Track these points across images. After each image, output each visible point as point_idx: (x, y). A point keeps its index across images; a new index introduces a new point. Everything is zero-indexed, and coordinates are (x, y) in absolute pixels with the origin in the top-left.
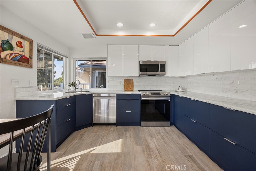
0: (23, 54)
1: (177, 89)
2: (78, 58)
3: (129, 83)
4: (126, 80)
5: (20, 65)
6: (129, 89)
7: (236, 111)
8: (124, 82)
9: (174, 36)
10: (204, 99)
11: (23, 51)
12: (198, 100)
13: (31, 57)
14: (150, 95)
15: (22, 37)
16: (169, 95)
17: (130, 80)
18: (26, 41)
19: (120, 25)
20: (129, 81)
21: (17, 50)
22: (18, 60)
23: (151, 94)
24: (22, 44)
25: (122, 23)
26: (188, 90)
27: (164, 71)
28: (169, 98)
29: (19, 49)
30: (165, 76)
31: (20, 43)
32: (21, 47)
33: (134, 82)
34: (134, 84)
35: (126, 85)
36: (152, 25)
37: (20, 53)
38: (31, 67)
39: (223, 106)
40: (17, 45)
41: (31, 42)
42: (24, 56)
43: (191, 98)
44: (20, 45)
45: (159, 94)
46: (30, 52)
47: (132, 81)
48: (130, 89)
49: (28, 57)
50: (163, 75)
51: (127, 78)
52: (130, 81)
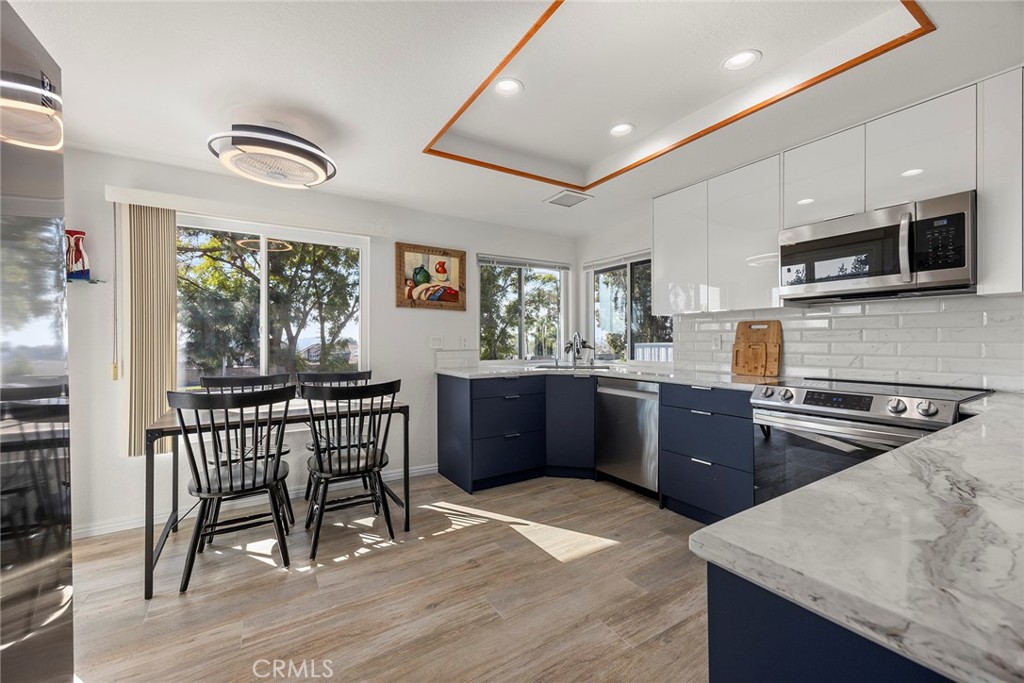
0: (447, 284)
3: (756, 339)
4: (746, 327)
5: (441, 307)
6: (756, 368)
8: (738, 338)
11: (447, 280)
13: (463, 288)
15: (445, 253)
17: (766, 327)
18: (452, 259)
20: (759, 330)
21: (438, 280)
22: (439, 299)
24: (445, 266)
29: (441, 276)
31: (442, 265)
32: (445, 271)
35: (741, 350)
37: (442, 284)
38: (463, 308)
40: (437, 271)
41: (462, 256)
42: (449, 288)
44: (442, 268)
46: (460, 277)
47: (775, 330)
48: (761, 370)
49: (457, 289)
51: (749, 318)
52: (764, 333)
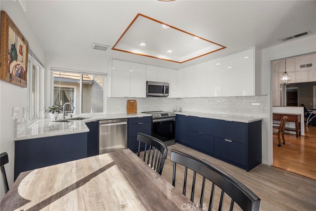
1: (175, 109)
2: (61, 69)
3: (132, 105)
4: (129, 101)
7: (232, 121)
8: (127, 104)
9: (181, 63)
10: (209, 116)
12: (205, 117)
13: (27, 70)
14: (160, 116)
15: (23, 39)
16: (175, 115)
17: (133, 101)
19: (143, 44)
23: (162, 116)
24: (22, 49)
25: (145, 43)
26: (183, 110)
27: (168, 93)
28: (175, 118)
30: (168, 97)
32: (22, 54)
33: (137, 103)
34: (137, 105)
35: (129, 107)
36: (170, 51)
38: (26, 85)
39: (224, 120)
40: (20, 52)
43: (198, 116)
45: (167, 114)
46: (26, 61)
47: (135, 102)
48: (134, 112)
50: (166, 96)
51: (129, 99)
52: (133, 103)
